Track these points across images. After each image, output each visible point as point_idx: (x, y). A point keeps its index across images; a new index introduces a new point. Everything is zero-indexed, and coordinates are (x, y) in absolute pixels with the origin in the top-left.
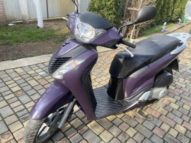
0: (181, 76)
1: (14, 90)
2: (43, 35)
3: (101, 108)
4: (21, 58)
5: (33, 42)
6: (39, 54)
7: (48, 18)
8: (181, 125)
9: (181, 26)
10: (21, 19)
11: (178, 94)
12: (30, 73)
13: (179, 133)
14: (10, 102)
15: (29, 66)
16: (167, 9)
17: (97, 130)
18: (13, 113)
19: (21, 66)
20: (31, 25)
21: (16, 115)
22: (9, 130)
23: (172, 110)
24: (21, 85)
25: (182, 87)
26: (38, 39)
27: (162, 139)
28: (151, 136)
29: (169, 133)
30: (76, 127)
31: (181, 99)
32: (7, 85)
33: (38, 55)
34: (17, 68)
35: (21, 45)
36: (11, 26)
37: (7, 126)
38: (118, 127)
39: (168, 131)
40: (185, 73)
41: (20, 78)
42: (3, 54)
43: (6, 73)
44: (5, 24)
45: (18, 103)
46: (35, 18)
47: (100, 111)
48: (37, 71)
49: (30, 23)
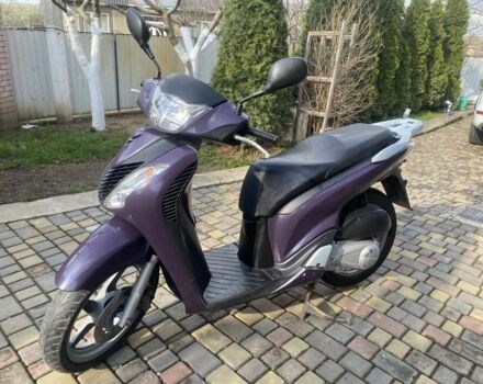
0: (436, 229)
1: (26, 263)
2: (103, 146)
4: (48, 196)
5: (77, 163)
7: (118, 108)
8: (420, 334)
9: (452, 118)
10: (53, 112)
11: (422, 268)
12: (65, 227)
13: (412, 349)
14: (15, 287)
15: (64, 213)
17: (215, 343)
18: (21, 310)
19: (46, 213)
20: (76, 125)
21: (29, 316)
22: (10, 344)
23: (402, 302)
24: (44, 254)
25: (434, 253)
26: (90, 155)
27: (370, 361)
28: (343, 356)
29: (388, 348)
30: (164, 338)
31: (427, 279)
32: (11, 255)
33: (86, 191)
34: (35, 218)
35: (50, 170)
36: (28, 130)
37: (6, 337)
38: (265, 337)
39: (386, 345)
40: (447, 222)
41: (42, 238)
42: (6, 189)
43: (11, 229)
44: (14, 126)
45: (35, 290)
46: (85, 111)
47: (216, 291)
48: (84, 224)
49: (75, 121)
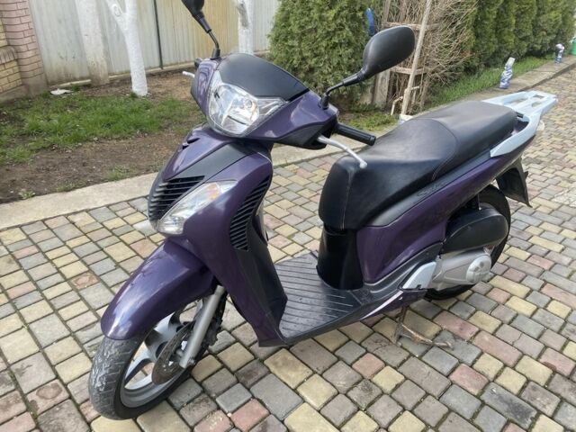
0: (550, 218)
1: (70, 272)
2: (146, 116)
3: (298, 313)
4: (88, 184)
5: (118, 139)
6: (136, 171)
7: (161, 66)
8: (537, 360)
9: (563, 66)
10: (86, 73)
11: (535, 271)
12: (110, 225)
13: (528, 381)
14: (58, 304)
15: (108, 206)
16: (517, 16)
17: (293, 375)
18: (67, 333)
19: (86, 207)
20: (114, 89)
21: (76, 339)
22: (57, 377)
23: (514, 318)
24: (89, 260)
25: (549, 251)
26: (133, 129)
27: (478, 397)
28: (446, 390)
29: (499, 380)
31: (543, 287)
32: (50, 261)
33: (132, 176)
34: (75, 213)
35: (88, 149)
36: (59, 96)
37: (53, 367)
38: (351, 366)
39: (497, 377)
40: (564, 208)
41: (85, 239)
42: (40, 176)
43: (49, 228)
44: (42, 92)
45: (81, 307)
46: (124, 70)
47: (295, 319)
48: (131, 219)
49: (112, 83)
